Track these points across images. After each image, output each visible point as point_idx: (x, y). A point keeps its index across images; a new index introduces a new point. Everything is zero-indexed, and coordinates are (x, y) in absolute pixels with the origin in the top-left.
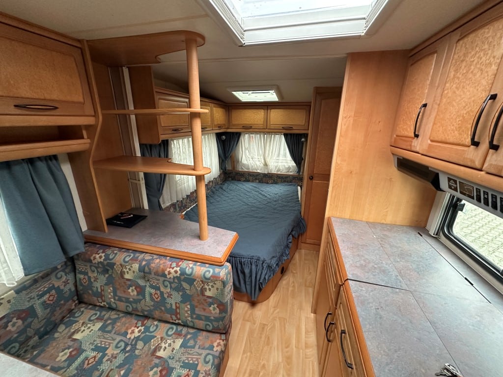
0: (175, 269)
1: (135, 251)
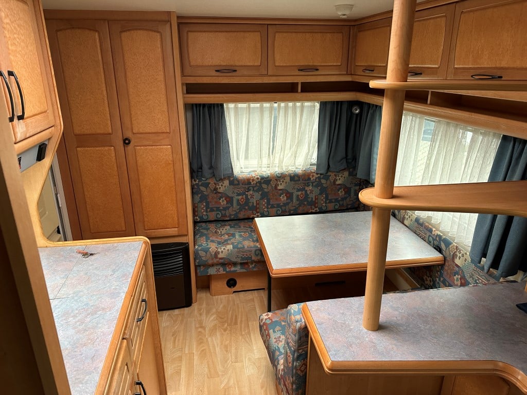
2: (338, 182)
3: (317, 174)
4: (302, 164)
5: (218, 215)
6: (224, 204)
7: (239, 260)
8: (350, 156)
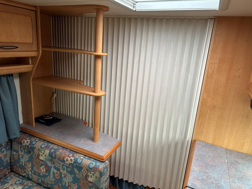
0: (71, 158)
1: (48, 142)
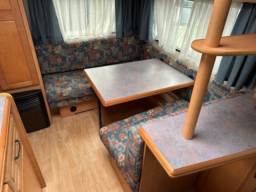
2: (129, 43)
3: (117, 39)
4: (107, 33)
5: (57, 69)
6: (60, 61)
7: (77, 96)
8: (134, 27)
